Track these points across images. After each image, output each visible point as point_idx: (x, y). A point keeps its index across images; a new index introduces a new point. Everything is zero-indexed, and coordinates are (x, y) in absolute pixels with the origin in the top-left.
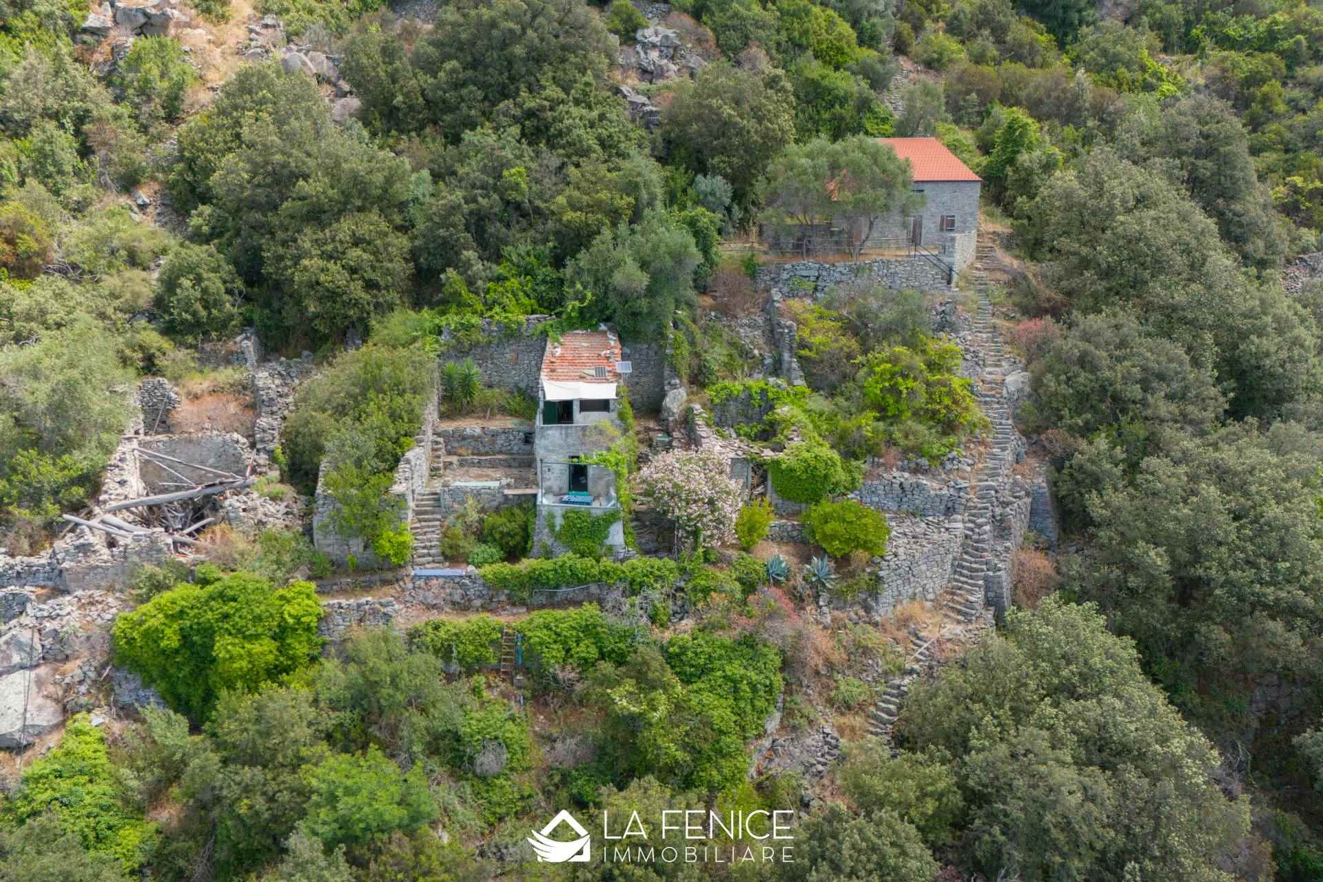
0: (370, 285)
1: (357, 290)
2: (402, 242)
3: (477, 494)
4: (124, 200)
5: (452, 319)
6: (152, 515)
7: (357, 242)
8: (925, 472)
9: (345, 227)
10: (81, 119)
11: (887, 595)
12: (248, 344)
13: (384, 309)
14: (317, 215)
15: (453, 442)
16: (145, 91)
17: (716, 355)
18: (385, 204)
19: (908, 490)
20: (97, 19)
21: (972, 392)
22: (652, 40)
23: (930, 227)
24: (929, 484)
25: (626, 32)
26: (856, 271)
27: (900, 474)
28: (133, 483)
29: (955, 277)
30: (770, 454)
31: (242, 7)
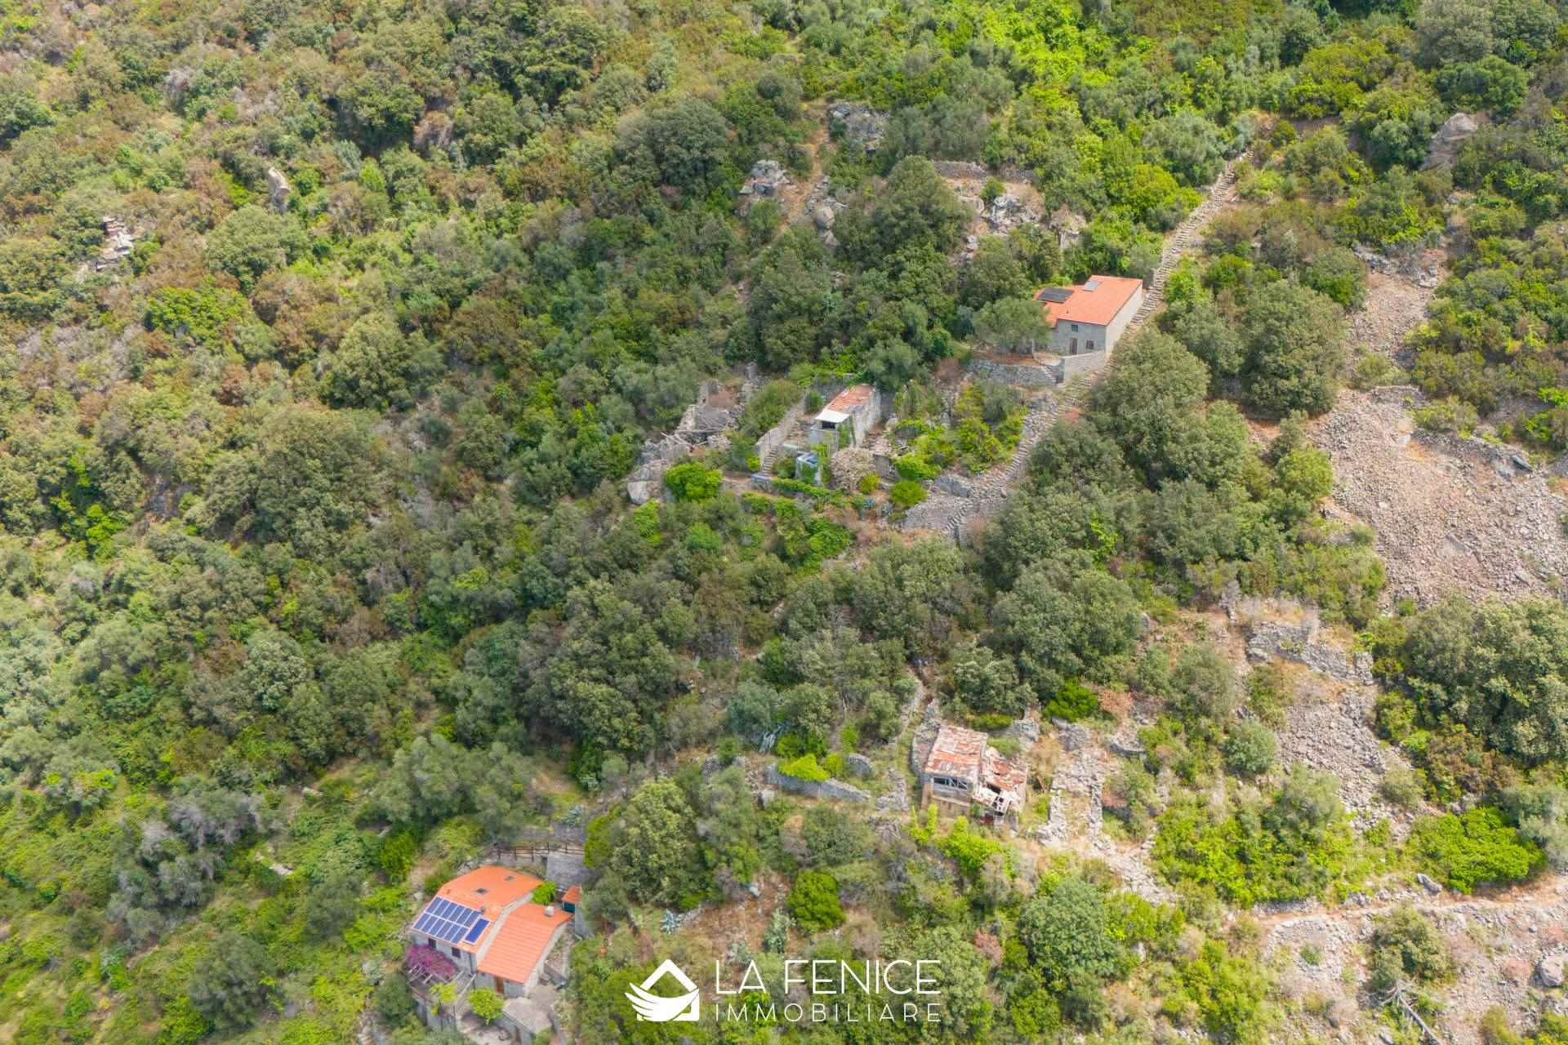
0: (794, 350)
1: (787, 352)
2: (813, 331)
3: (788, 450)
4: (734, 288)
5: (818, 371)
6: (690, 437)
7: (792, 331)
8: (967, 476)
9: (788, 324)
10: (725, 247)
11: (909, 522)
12: (751, 368)
13: (800, 361)
14: (780, 318)
15: (798, 424)
16: (756, 230)
17: (921, 404)
18: (810, 312)
19: (954, 484)
20: (745, 189)
21: (1017, 445)
22: (1001, 204)
23: (1081, 345)
24: (964, 483)
25: (989, 198)
26: (1008, 370)
27: (956, 476)
28: (689, 424)
29: (1067, 379)
30: (895, 456)
31: (817, 170)
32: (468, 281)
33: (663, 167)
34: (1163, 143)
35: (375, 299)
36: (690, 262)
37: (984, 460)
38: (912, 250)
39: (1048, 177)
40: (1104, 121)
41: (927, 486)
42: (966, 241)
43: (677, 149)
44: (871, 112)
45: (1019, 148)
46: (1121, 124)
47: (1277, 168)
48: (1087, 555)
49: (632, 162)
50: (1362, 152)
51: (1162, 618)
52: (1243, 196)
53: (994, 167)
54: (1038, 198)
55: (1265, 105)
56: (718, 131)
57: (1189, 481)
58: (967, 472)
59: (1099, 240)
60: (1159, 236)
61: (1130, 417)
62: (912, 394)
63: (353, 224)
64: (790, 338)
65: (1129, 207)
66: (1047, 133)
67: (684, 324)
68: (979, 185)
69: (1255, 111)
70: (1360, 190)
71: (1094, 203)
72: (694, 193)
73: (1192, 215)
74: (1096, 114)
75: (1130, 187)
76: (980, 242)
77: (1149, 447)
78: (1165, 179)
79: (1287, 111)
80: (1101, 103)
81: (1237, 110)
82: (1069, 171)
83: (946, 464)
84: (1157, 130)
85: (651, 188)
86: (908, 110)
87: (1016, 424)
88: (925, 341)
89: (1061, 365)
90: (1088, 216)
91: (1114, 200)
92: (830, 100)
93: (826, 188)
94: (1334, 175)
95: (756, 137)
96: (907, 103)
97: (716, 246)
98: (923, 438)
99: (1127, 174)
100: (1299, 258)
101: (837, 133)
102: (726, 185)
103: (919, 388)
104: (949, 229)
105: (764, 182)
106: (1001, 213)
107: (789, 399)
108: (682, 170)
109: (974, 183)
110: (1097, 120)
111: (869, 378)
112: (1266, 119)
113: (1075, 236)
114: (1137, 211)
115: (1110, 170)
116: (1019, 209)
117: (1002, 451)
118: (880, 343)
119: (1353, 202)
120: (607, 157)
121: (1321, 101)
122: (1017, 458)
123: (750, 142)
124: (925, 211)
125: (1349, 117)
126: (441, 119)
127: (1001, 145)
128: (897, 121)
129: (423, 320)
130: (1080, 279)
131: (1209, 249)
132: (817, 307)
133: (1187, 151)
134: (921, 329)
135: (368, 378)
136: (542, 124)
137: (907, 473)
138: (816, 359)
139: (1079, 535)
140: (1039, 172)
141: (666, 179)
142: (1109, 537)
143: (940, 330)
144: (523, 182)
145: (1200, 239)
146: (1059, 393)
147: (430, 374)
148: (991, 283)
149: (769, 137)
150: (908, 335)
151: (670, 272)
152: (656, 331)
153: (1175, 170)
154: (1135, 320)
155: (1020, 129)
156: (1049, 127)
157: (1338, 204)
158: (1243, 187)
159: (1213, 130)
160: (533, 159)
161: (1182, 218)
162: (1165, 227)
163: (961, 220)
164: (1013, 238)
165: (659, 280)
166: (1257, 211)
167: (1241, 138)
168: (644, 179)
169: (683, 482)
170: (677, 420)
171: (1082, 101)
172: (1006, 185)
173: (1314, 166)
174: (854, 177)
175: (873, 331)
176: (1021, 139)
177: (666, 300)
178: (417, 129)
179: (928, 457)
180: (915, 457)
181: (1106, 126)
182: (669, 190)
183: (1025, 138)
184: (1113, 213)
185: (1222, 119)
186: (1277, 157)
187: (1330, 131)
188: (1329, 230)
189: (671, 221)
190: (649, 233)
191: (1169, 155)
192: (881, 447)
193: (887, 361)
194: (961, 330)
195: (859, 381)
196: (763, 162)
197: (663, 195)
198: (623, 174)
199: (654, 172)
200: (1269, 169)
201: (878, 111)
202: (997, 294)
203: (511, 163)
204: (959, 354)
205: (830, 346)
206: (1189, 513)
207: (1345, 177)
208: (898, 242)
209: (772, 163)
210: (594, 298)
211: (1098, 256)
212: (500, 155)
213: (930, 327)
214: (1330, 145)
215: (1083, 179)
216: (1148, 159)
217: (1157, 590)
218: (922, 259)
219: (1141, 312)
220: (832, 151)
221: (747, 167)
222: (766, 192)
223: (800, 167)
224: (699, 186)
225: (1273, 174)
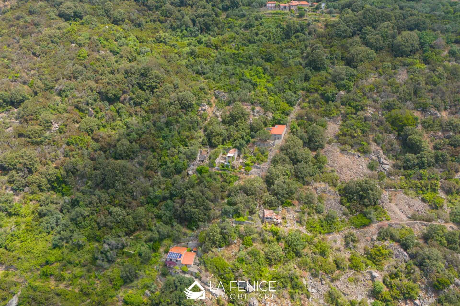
1: (217, 143)
2: (221, 138)
3: (222, 162)
4: (200, 131)
5: (224, 146)
6: (199, 161)
9: (216, 137)
10: (197, 122)
11: (249, 174)
12: (208, 147)
13: (219, 145)
14: (214, 136)
15: (222, 157)
16: (203, 118)
17: (247, 152)
18: (221, 135)
20: (199, 110)
21: (268, 158)
22: (255, 111)
23: (277, 138)
24: (259, 166)
25: (253, 110)
26: (263, 144)
27: (257, 165)
28: (198, 158)
29: (275, 145)
30: (244, 162)
31: (214, 105)
33: (182, 105)
34: (285, 98)
36: (190, 125)
37: (262, 161)
38: (240, 121)
39: (264, 105)
41: (252, 167)
42: (250, 119)
43: (185, 102)
44: (224, 93)
45: (258, 100)
46: (276, 94)
48: (287, 177)
49: (174, 104)
50: (323, 99)
51: (300, 188)
52: (302, 108)
53: (252, 104)
54: (262, 110)
55: (303, 89)
57: (303, 162)
58: (259, 164)
59: (276, 118)
61: (290, 151)
62: (245, 150)
64: (217, 140)
65: (280, 111)
66: (263, 97)
67: (192, 138)
68: (250, 107)
69: (301, 91)
70: (324, 106)
71: (274, 111)
72: (188, 111)
74: (271, 92)
75: (280, 107)
76: (252, 119)
77: (294, 157)
78: (286, 105)
79: (308, 91)
80: (272, 90)
81: (298, 91)
82: (268, 104)
83: (255, 163)
84: (283, 95)
85: (179, 110)
86: (232, 92)
87: (267, 154)
88: (246, 139)
89: (274, 142)
90: (273, 113)
91: (277, 110)
92: (215, 90)
93: (217, 109)
94: (319, 104)
95: (201, 99)
96: (231, 91)
97: (195, 122)
98: (249, 158)
99: (280, 104)
100: (315, 120)
101: (217, 97)
102: (195, 109)
103: (246, 148)
104: (246, 117)
105: (203, 108)
106: (256, 113)
107: (219, 152)
108: (186, 106)
109: (248, 107)
110: (272, 94)
111: (235, 147)
112: (304, 93)
113: (271, 117)
114: (282, 112)
115: (276, 104)
116: (259, 112)
117: (265, 159)
118: (237, 140)
119: (323, 109)
120: (169, 104)
121: (314, 89)
122: (268, 161)
123: (199, 99)
124: (242, 114)
125: (320, 92)
126: (127, 96)
127: (253, 99)
128: (231, 95)
129: (134, 140)
130: (273, 126)
131: (297, 119)
132: (222, 134)
133: (290, 100)
134: (245, 137)
136: (151, 97)
137: (247, 165)
138: (223, 144)
139: (285, 173)
140: (262, 104)
141: (182, 108)
142: (289, 173)
143: (248, 137)
144: (149, 110)
145: (295, 117)
146: (274, 148)
148: (258, 127)
149: (203, 98)
150: (243, 138)
151: (187, 128)
152: (187, 140)
153: (288, 103)
154: (285, 133)
155: (257, 96)
156: (263, 95)
157: (320, 109)
158: (302, 106)
159: (294, 95)
160: (151, 104)
161: (291, 113)
162: (288, 115)
163: (248, 114)
164: (259, 118)
165: (184, 129)
166: (305, 111)
167: (299, 96)
168: (177, 108)
169: (201, 170)
170: (196, 158)
171: (268, 89)
172: (256, 107)
173: (314, 102)
174: (222, 106)
175: (235, 138)
176: (258, 98)
177: (187, 133)
178: (121, 98)
179: (251, 162)
180: (248, 162)
181: (274, 95)
182: (183, 110)
184: (278, 112)
185: (295, 93)
186: (307, 100)
187: (316, 95)
188: (319, 114)
189: (184, 117)
190: (180, 120)
191: (286, 100)
192: (241, 160)
193: (240, 144)
194: (252, 137)
195: (233, 148)
196: (202, 104)
197: (182, 111)
198: (173, 107)
199: (180, 107)
201: (226, 93)
202: (259, 129)
203: (145, 105)
204: (252, 142)
205: (225, 141)
206: (303, 168)
207: (321, 104)
208: (237, 120)
209: (205, 104)
210: (171, 134)
211: (276, 121)
212: (142, 104)
213: (246, 136)
214: (317, 98)
215: (272, 106)
216: (283, 101)
217: (299, 183)
218: (242, 123)
219: (286, 131)
220: (216, 101)
221: (199, 105)
222: (204, 110)
223: (210, 105)
224: (189, 109)
225: (307, 103)
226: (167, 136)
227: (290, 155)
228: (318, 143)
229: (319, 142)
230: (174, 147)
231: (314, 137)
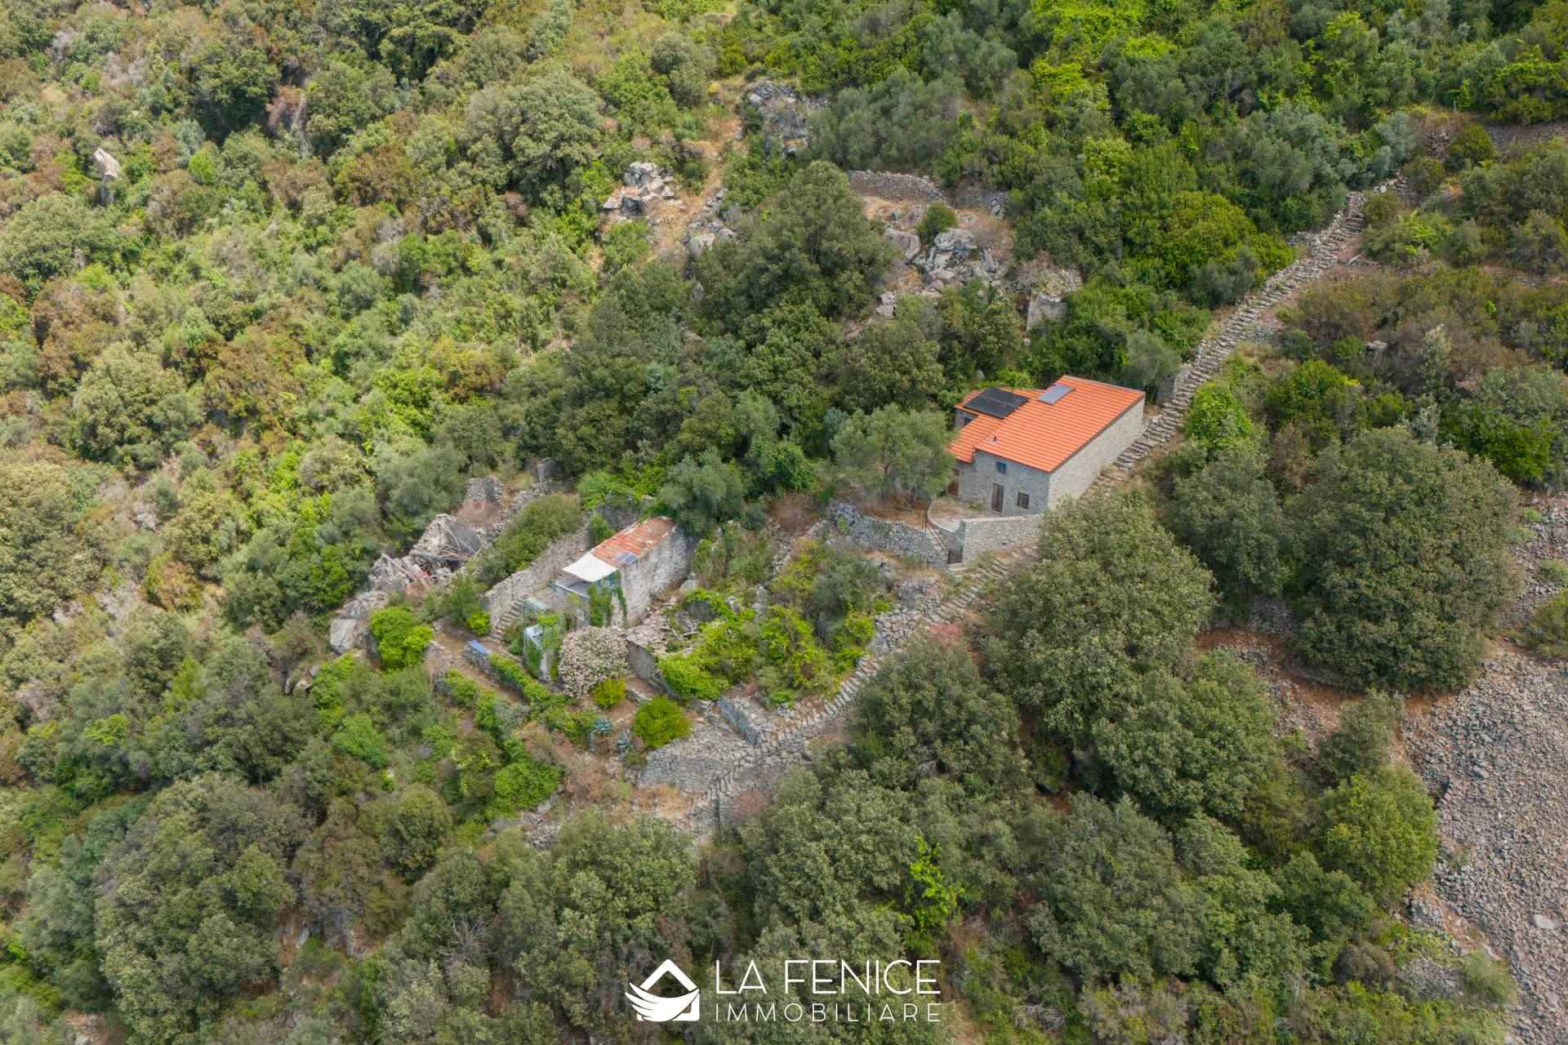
2: (619, 423)
5: (614, 486)
8: (762, 706)
11: (650, 773)
12: (542, 466)
18: (621, 394)
19: (740, 716)
20: (612, 202)
21: (855, 664)
22: (944, 245)
23: (1009, 499)
24: (754, 717)
25: (928, 234)
26: (877, 528)
27: (746, 702)
28: (433, 542)
29: (969, 557)
30: (661, 652)
31: (715, 180)
32: (251, 307)
33: (510, 166)
34: (1240, 156)
35: (148, 320)
36: (516, 302)
38: (785, 310)
39: (1031, 205)
40: (1147, 117)
41: (701, 712)
42: (879, 300)
43: (526, 142)
44: (798, 96)
46: (1174, 123)
47: (1444, 206)
52: (1372, 254)
54: (1007, 239)
55: (1446, 98)
56: (583, 118)
58: (765, 701)
59: (1088, 315)
60: (1203, 314)
63: (168, 223)
64: (586, 430)
65: (1158, 262)
68: (922, 212)
69: (1426, 108)
71: (1099, 251)
72: (543, 204)
73: (1272, 281)
74: (1135, 105)
75: (1165, 228)
76: (901, 304)
77: (1070, 716)
78: (1231, 217)
80: (1145, 88)
81: (1389, 105)
82: (1061, 197)
83: (736, 679)
85: (493, 196)
86: (849, 92)
87: (862, 629)
88: (763, 461)
89: (961, 532)
90: (1085, 273)
91: (1133, 248)
92: (751, 77)
93: (717, 205)
94: (1555, 227)
95: (638, 130)
96: (851, 82)
98: (716, 624)
99: (1162, 206)
100: (1450, 380)
101: (752, 126)
102: (588, 195)
103: (744, 535)
104: (851, 280)
105: (636, 193)
106: (942, 259)
107: (556, 526)
108: (534, 171)
110: (1136, 116)
112: (1443, 122)
113: (1053, 305)
114: (1172, 268)
115: (1136, 197)
116: (974, 255)
117: (824, 673)
118: (690, 457)
120: (447, 150)
122: (847, 690)
123: (629, 135)
126: (298, 96)
128: (826, 110)
129: (190, 354)
131: (1284, 346)
133: (1279, 172)
134: (762, 441)
135: (108, 424)
136: (398, 104)
137: (671, 685)
138: (615, 467)
140: (1017, 195)
141: (512, 185)
144: (354, 180)
145: (1278, 326)
146: (951, 581)
147: (178, 426)
149: (652, 128)
150: (736, 448)
152: (438, 397)
153: (1251, 202)
154: (1120, 462)
155: (1002, 126)
156: (1050, 123)
157: (1557, 278)
158: (1374, 238)
159: (1335, 135)
161: (1250, 284)
162: (1216, 300)
164: (947, 301)
165: (473, 324)
166: (1391, 282)
167: (1386, 152)
168: (484, 182)
170: (418, 535)
172: (960, 214)
174: (756, 191)
176: (999, 140)
178: (269, 107)
179: (712, 660)
180: (690, 657)
181: (1146, 125)
182: (513, 198)
183: (1005, 138)
185: (1360, 120)
186: (1451, 188)
187: (1562, 146)
189: (510, 247)
190: (480, 258)
191: (1248, 177)
194: (818, 446)
195: (656, 512)
196: (636, 165)
198: (462, 173)
199: (500, 174)
200: (1432, 209)
201: (808, 94)
202: (880, 398)
203: (348, 155)
204: (814, 487)
205: (636, 448)
208: (770, 295)
209: (647, 166)
210: (386, 341)
212: (341, 144)
216: (1205, 182)
218: (796, 328)
219: (1136, 447)
220: (742, 151)
221: (618, 171)
222: (637, 208)
223: (691, 175)
224: (552, 194)
225: (1438, 217)
226: (358, 354)
227: (1036, 694)
228: (1391, 626)
229: (1402, 614)
230: (352, 435)
231: (1346, 561)
